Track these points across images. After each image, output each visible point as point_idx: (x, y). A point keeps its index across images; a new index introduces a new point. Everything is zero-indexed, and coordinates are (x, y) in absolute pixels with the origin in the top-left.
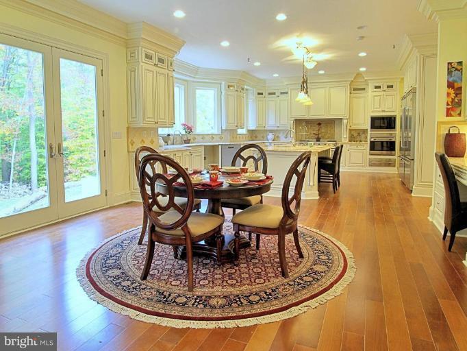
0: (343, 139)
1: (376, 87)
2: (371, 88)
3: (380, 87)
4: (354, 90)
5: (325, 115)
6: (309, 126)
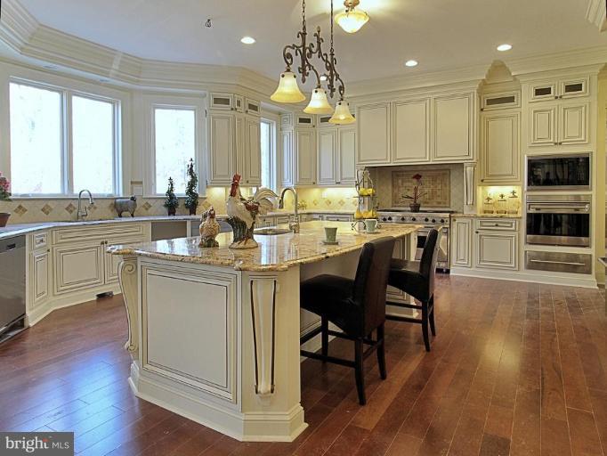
0: (466, 207)
1: (539, 92)
2: (527, 95)
3: (547, 91)
4: (490, 102)
5: (425, 158)
6: (400, 181)
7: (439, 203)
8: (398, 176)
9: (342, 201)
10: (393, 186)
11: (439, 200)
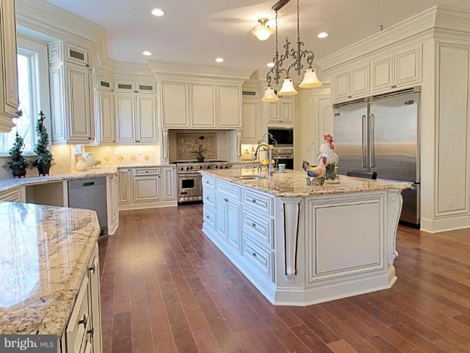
5: (213, 124)
6: (183, 141)
7: (210, 156)
8: (181, 136)
9: (134, 156)
10: (177, 144)
11: (210, 153)
